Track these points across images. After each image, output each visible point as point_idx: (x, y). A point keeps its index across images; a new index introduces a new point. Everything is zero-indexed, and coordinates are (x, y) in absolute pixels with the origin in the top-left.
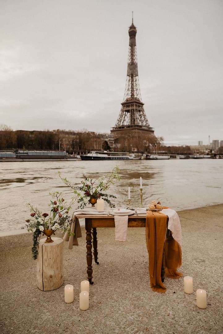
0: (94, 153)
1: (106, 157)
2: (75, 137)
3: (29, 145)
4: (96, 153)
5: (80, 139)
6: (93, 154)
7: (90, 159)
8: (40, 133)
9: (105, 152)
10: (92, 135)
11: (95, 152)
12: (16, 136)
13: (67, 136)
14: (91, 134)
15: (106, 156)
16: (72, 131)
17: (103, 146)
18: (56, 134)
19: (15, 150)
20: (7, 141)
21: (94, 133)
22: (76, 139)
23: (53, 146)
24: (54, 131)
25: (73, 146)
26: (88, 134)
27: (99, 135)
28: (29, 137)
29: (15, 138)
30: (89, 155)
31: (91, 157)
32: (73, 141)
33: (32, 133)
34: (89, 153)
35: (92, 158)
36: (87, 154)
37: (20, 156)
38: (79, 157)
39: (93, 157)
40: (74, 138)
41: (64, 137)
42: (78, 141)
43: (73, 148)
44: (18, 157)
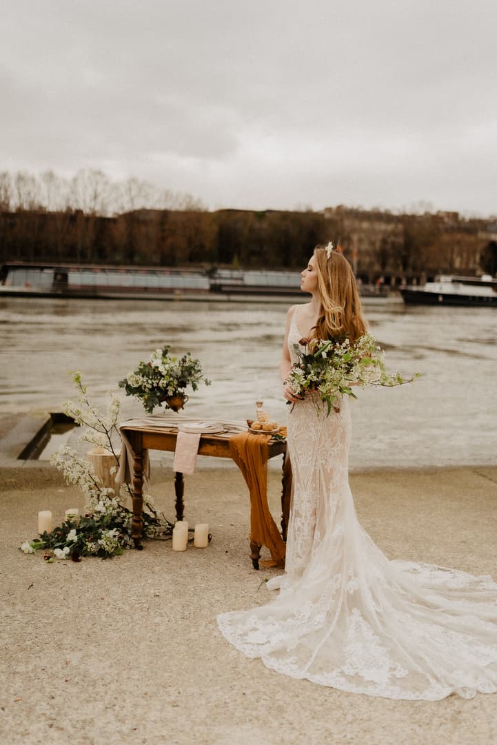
0: (446, 282)
1: (488, 298)
2: (390, 227)
3: (253, 253)
4: (453, 281)
5: (406, 234)
6: (443, 286)
7: (432, 300)
8: (285, 215)
9: (487, 278)
10: (450, 223)
11: (449, 278)
12: (215, 228)
13: (365, 225)
14: (446, 220)
15: (487, 292)
16: (382, 210)
18: (331, 221)
19: (207, 266)
20: (190, 241)
21: (455, 215)
22: (394, 233)
24: (329, 210)
25: (382, 256)
26: (436, 219)
27: (473, 222)
28: (252, 230)
29: (211, 231)
30: (430, 288)
31: (436, 295)
32: (384, 241)
33: (261, 215)
34: (431, 280)
35: (441, 299)
36: (424, 285)
37: (221, 286)
39: (445, 296)
40: (386, 232)
41: (354, 230)
42: (401, 240)
43: (384, 265)
44: (216, 289)
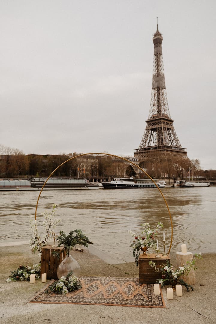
0: (118, 180)
1: (133, 185)
2: (93, 161)
3: (43, 171)
4: (120, 180)
5: (100, 163)
7: (113, 187)
8: (55, 157)
9: (131, 178)
10: (113, 159)
11: (119, 179)
13: (85, 160)
15: (132, 183)
17: (127, 171)
19: (29, 177)
20: (20, 167)
21: (115, 156)
22: (96, 163)
23: (71, 172)
24: (70, 154)
25: (92, 172)
28: (42, 162)
29: (27, 162)
30: (112, 182)
31: (115, 185)
32: (92, 166)
33: (46, 157)
35: (117, 186)
36: (110, 182)
37: (35, 184)
38: (100, 184)
39: (118, 185)
40: (92, 163)
41: (81, 162)
42: (98, 165)
43: (93, 174)
44: (33, 186)
